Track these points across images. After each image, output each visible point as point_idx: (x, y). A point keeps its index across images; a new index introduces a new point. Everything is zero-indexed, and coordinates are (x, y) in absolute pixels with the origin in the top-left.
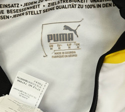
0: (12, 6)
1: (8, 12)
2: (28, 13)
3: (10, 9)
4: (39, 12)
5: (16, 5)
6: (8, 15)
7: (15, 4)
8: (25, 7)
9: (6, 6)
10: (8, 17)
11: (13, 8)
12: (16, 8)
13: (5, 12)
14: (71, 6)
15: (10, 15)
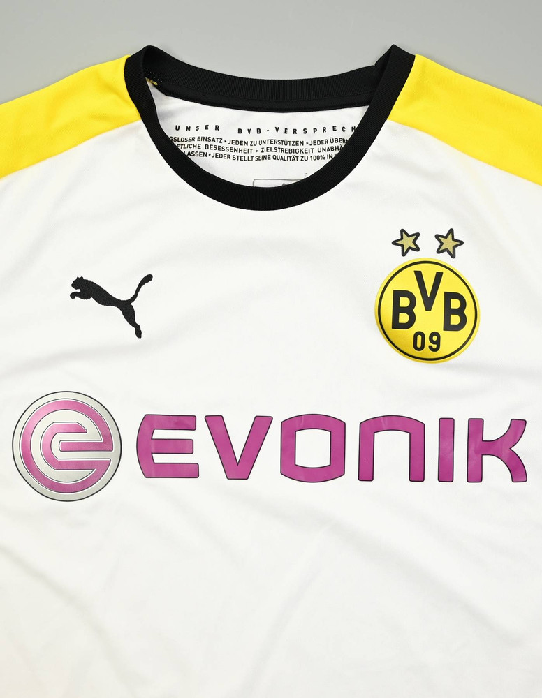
0: (213, 140)
1: (207, 147)
2: (236, 157)
3: (209, 143)
4: (250, 159)
5: (219, 140)
6: (205, 151)
7: (217, 138)
8: (231, 146)
9: (205, 139)
10: (205, 155)
11: (213, 143)
12: (218, 144)
13: (203, 146)
14: (292, 158)
15: (208, 151)
